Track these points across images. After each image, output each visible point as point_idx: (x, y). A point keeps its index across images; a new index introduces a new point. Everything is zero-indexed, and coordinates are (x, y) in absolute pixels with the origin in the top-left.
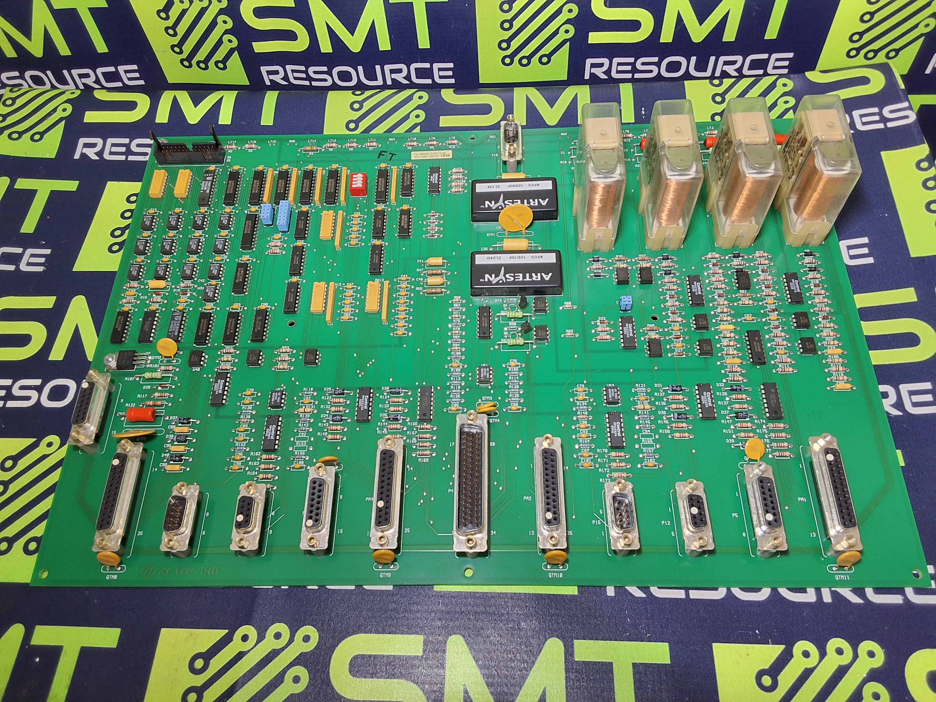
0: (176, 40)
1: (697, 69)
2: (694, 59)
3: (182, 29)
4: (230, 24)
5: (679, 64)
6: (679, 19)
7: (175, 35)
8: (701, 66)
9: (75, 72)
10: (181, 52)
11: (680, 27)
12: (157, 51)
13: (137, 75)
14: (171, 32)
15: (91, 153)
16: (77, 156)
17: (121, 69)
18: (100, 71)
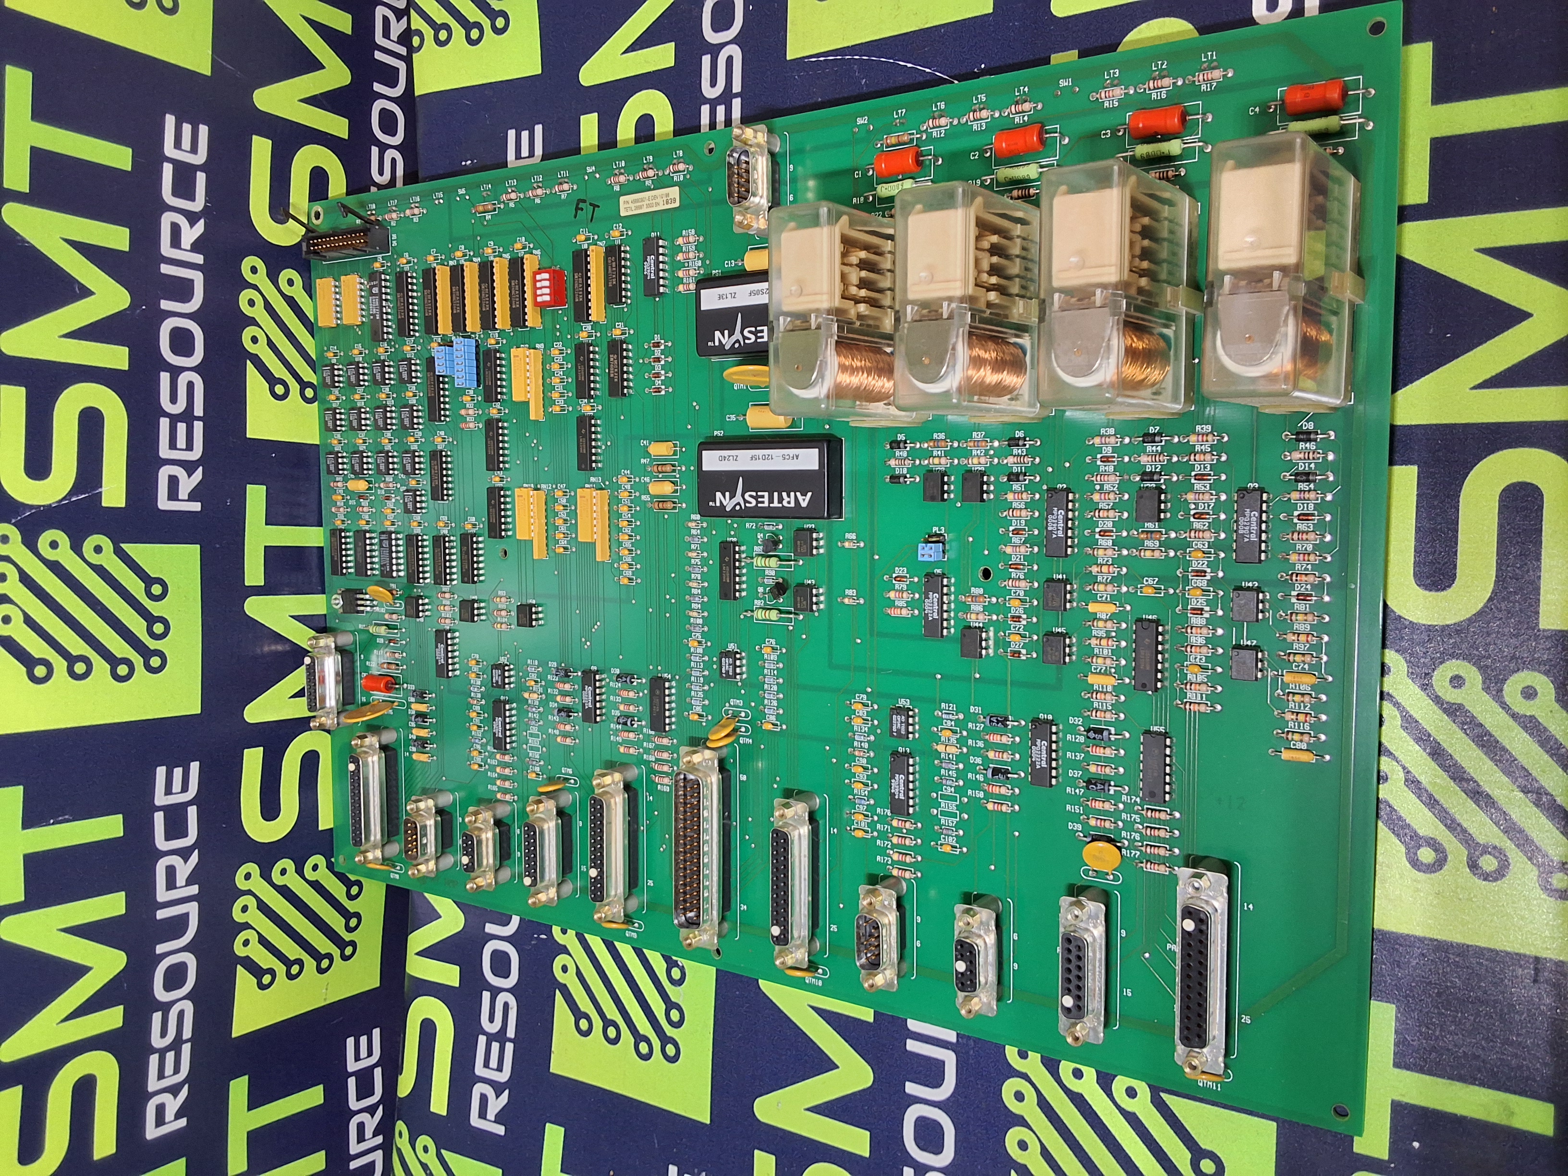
0: (310, 963)
1: (393, 84)
2: (377, 87)
3: (292, 951)
4: (287, 864)
5: (383, 112)
6: (313, 101)
7: (300, 962)
8: (389, 76)
9: (354, 1148)
10: (330, 957)
11: (325, 102)
12: (325, 1000)
13: (364, 1040)
14: (295, 969)
15: (496, 1104)
16: (500, 1130)
17: (352, 1066)
18: (354, 1104)
